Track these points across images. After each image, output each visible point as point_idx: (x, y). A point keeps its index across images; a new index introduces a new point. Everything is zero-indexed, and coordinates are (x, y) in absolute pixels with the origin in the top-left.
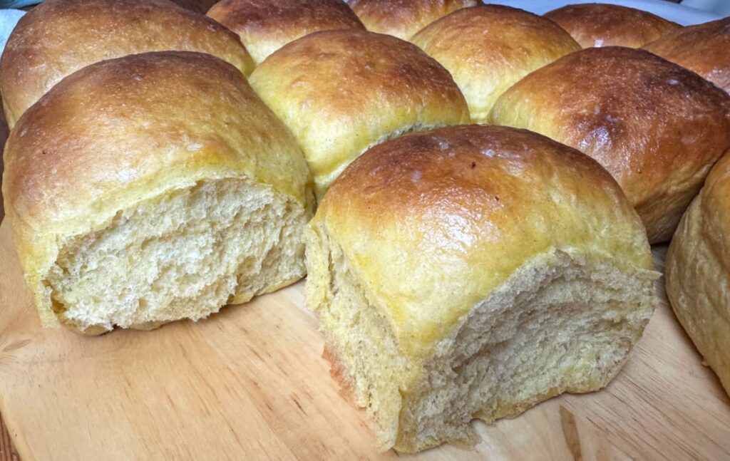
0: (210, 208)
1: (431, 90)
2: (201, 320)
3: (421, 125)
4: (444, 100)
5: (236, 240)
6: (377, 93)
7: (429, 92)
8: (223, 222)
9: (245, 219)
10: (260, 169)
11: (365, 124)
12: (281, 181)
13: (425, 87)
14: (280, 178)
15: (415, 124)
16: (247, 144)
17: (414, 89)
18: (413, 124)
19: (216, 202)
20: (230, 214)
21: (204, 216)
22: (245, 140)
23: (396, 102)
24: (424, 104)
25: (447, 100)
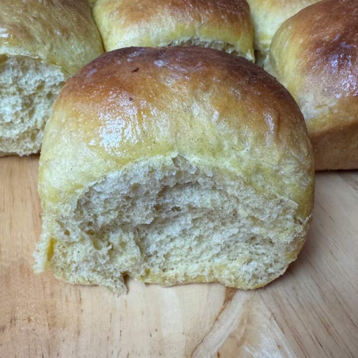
0: (17, 77)
1: (212, 11)
2: (25, 156)
3: (198, 39)
4: (223, 20)
5: (42, 104)
6: (165, 9)
7: (210, 12)
8: (28, 89)
9: (47, 90)
10: (54, 54)
11: (148, 32)
12: (72, 66)
13: (208, 8)
14: (71, 63)
15: (192, 37)
16: (46, 34)
17: (197, 9)
18: (191, 37)
19: (21, 74)
20: (33, 84)
21: (11, 82)
22: (45, 31)
23: (178, 18)
24: (202, 22)
25: (226, 21)
